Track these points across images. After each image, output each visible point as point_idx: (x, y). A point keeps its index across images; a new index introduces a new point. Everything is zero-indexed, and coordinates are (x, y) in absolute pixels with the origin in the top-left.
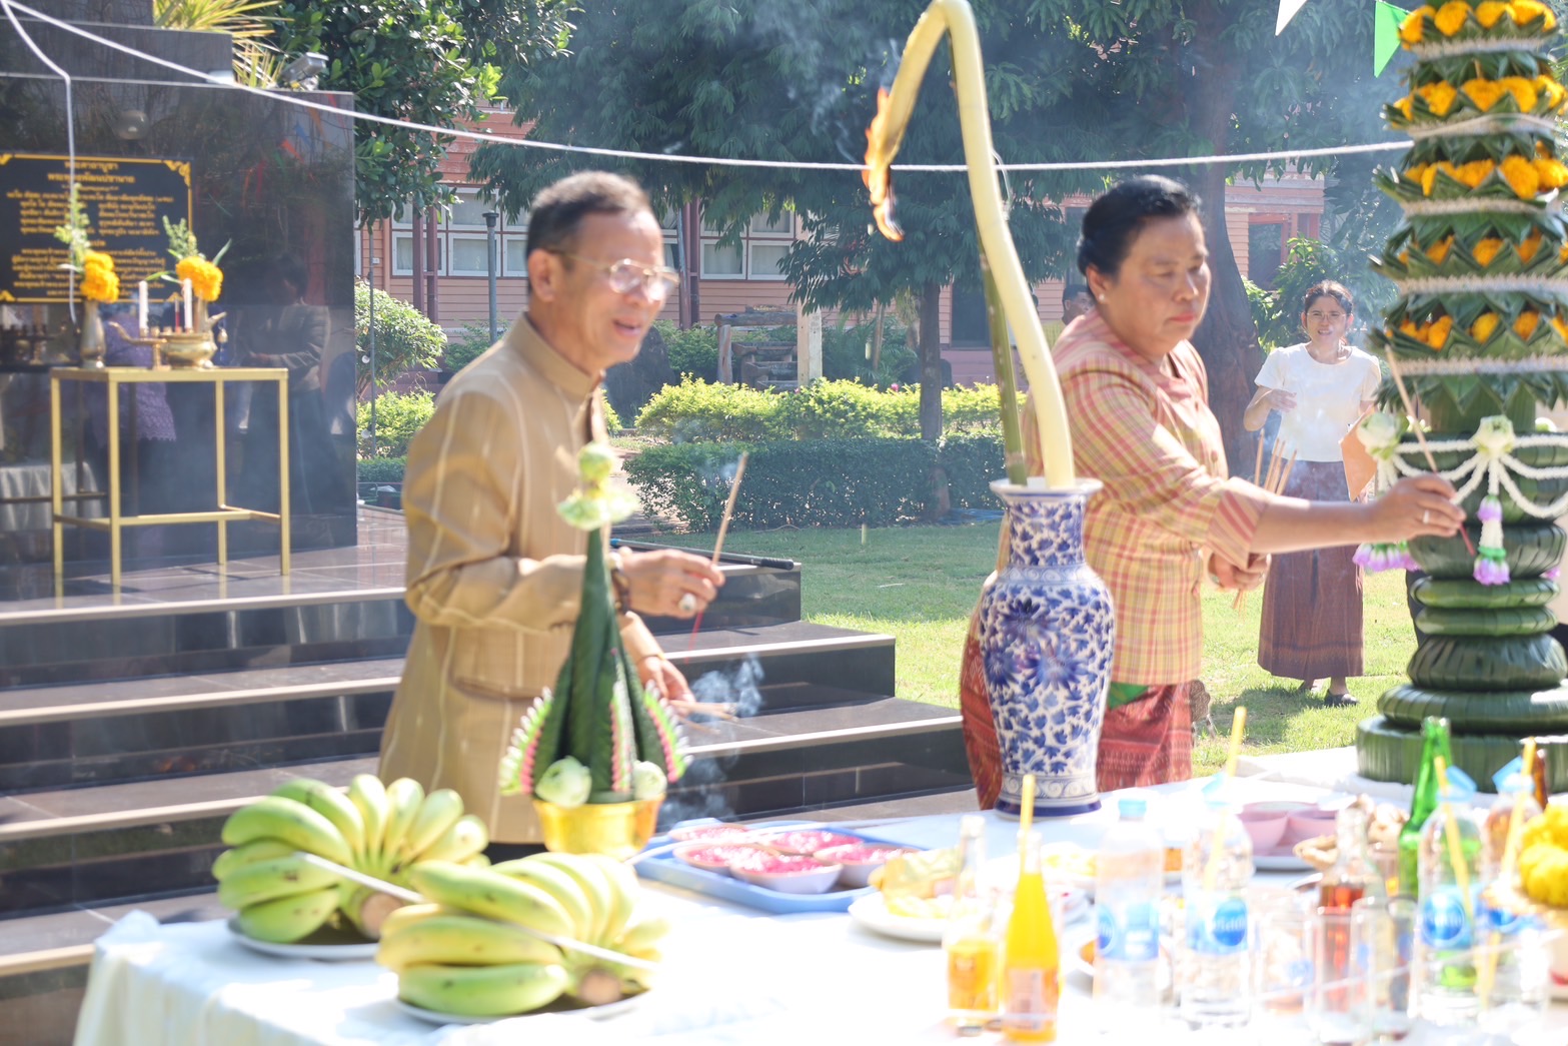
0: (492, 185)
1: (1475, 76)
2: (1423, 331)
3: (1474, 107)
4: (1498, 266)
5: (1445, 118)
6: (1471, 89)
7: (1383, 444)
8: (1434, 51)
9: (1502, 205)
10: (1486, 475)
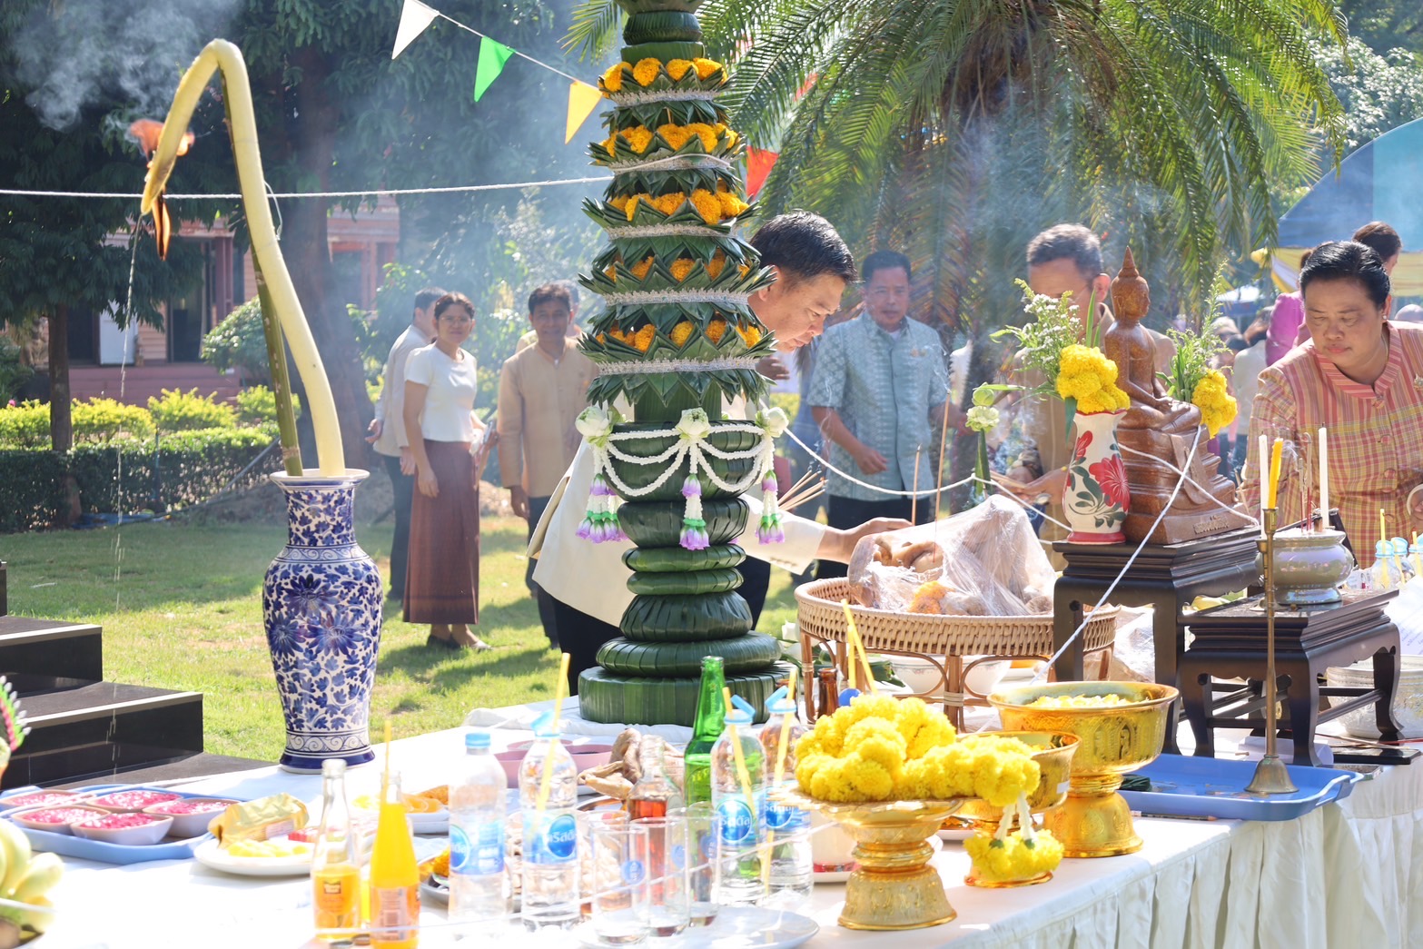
1: (667, 122)
2: (630, 337)
3: (669, 148)
4: (690, 282)
5: (644, 156)
6: (664, 131)
7: (599, 434)
8: (632, 99)
9: (692, 230)
10: (687, 457)
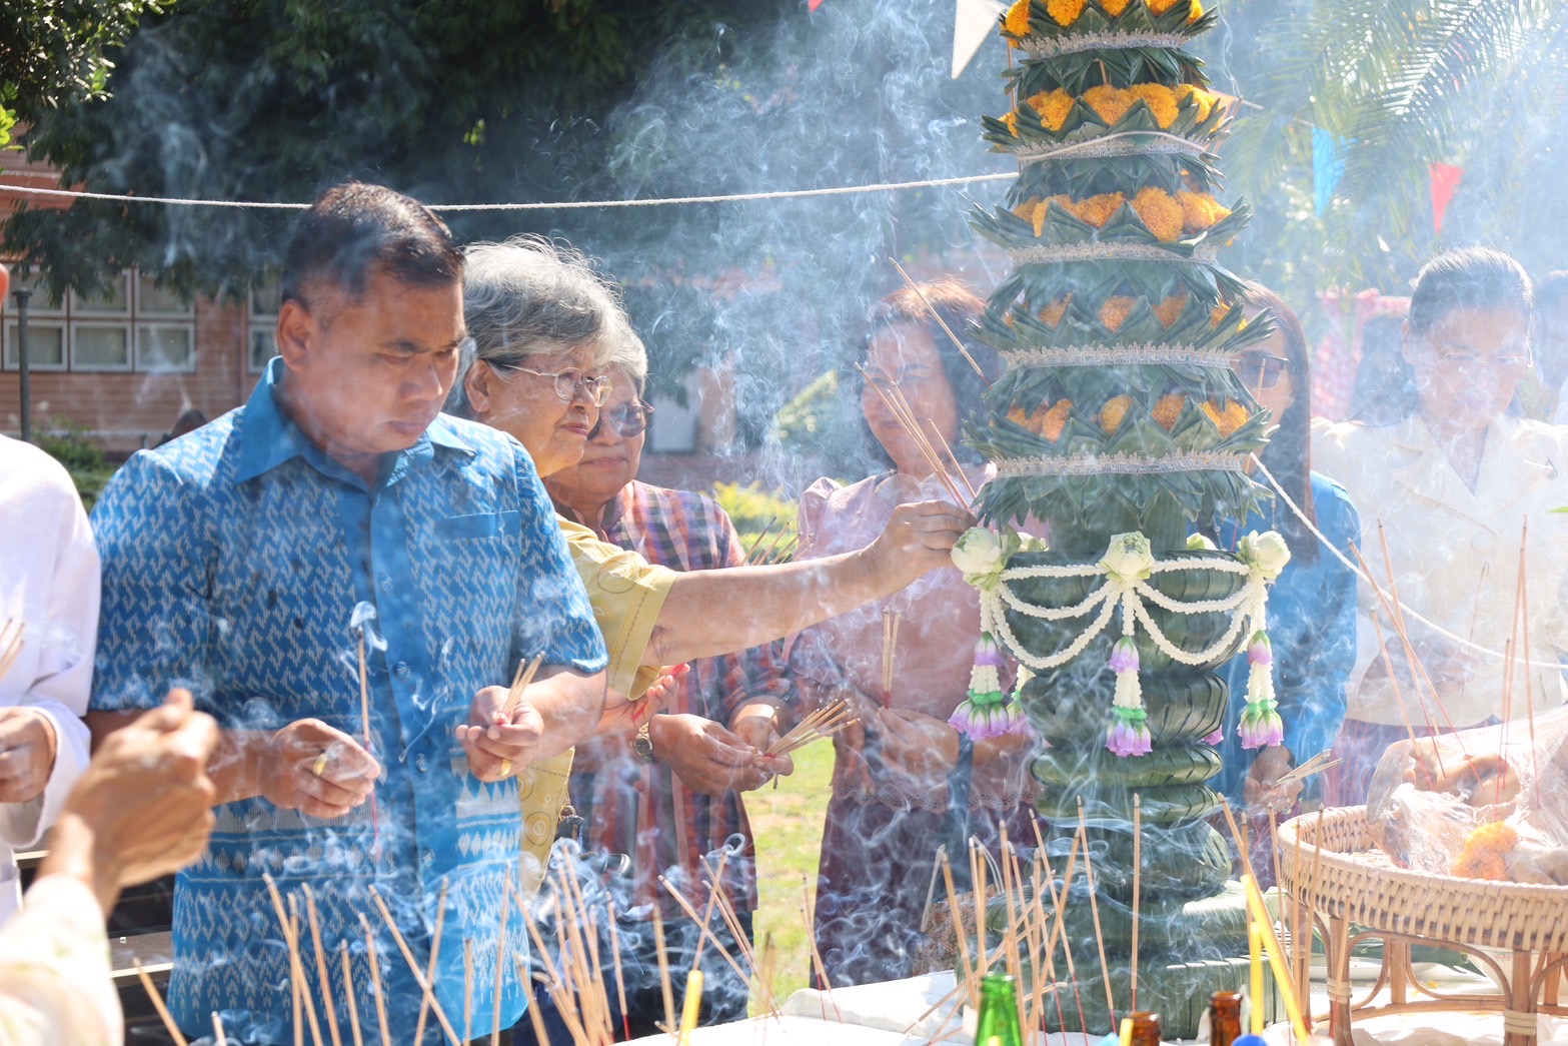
0: (31, 259)
1: (1100, 83)
2: (1036, 420)
3: (1099, 122)
4: (1128, 334)
5: (1061, 136)
6: (1095, 97)
7: (985, 570)
8: (1047, 47)
9: (1137, 251)
10: (1117, 609)
